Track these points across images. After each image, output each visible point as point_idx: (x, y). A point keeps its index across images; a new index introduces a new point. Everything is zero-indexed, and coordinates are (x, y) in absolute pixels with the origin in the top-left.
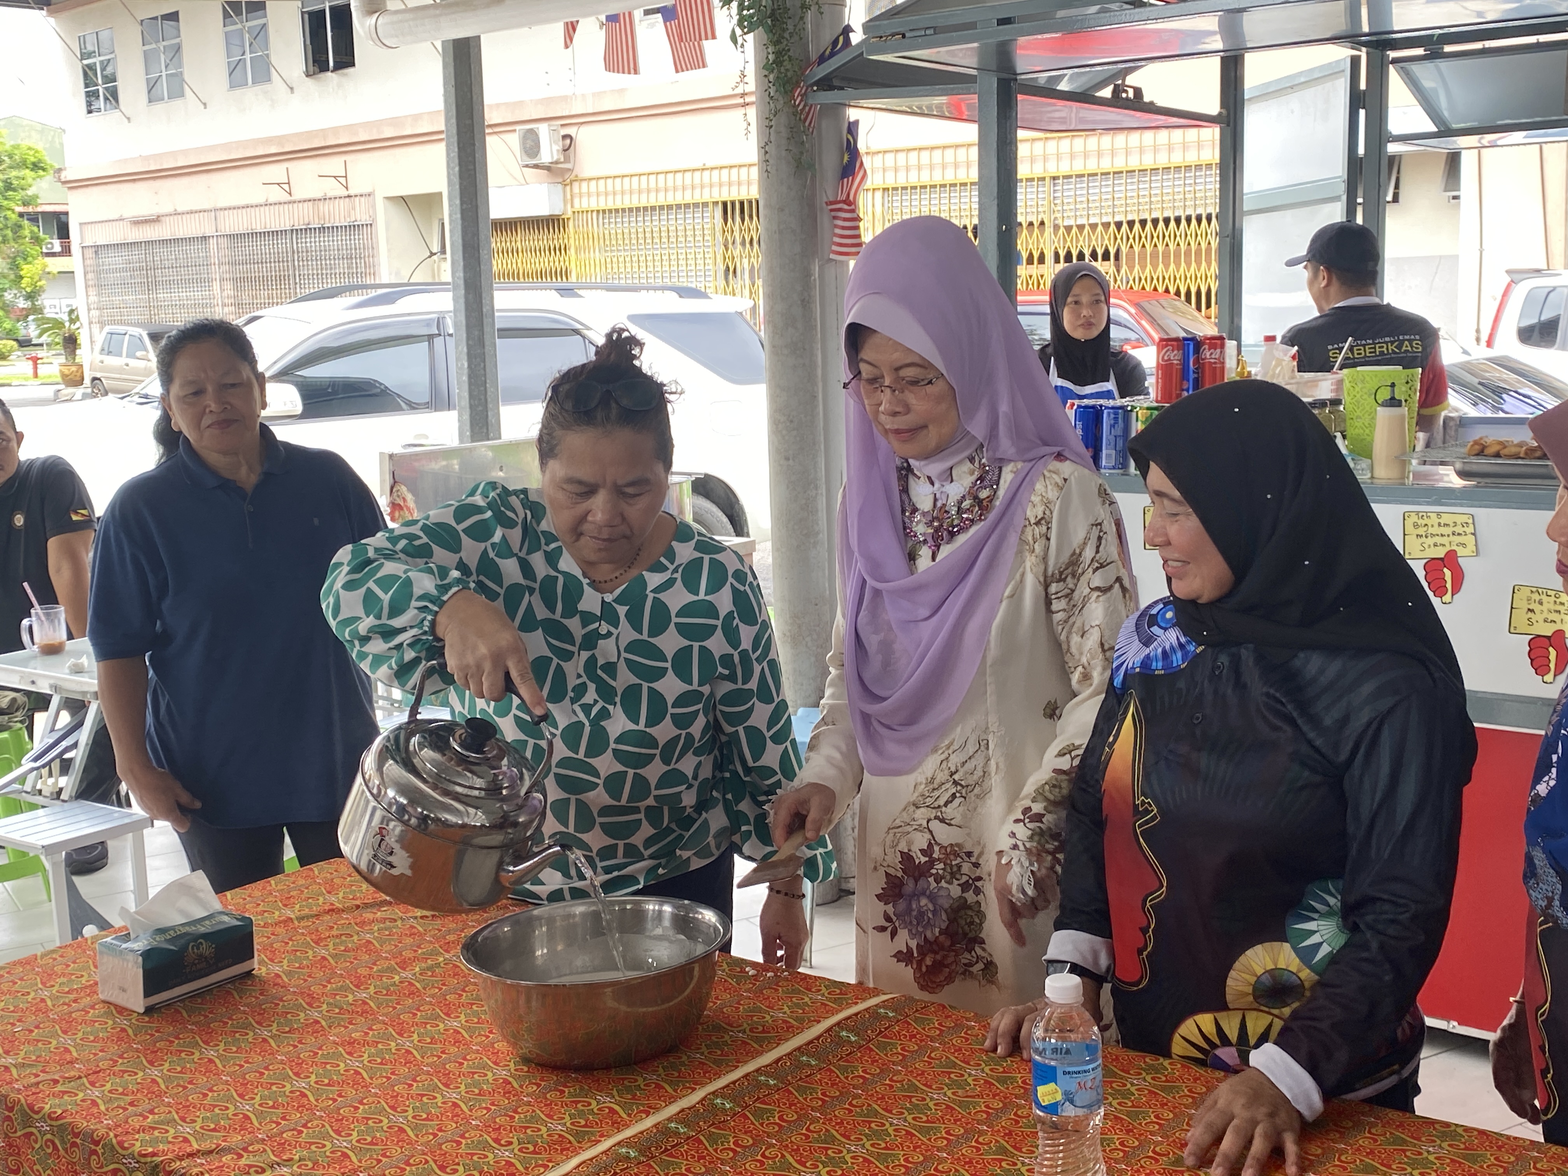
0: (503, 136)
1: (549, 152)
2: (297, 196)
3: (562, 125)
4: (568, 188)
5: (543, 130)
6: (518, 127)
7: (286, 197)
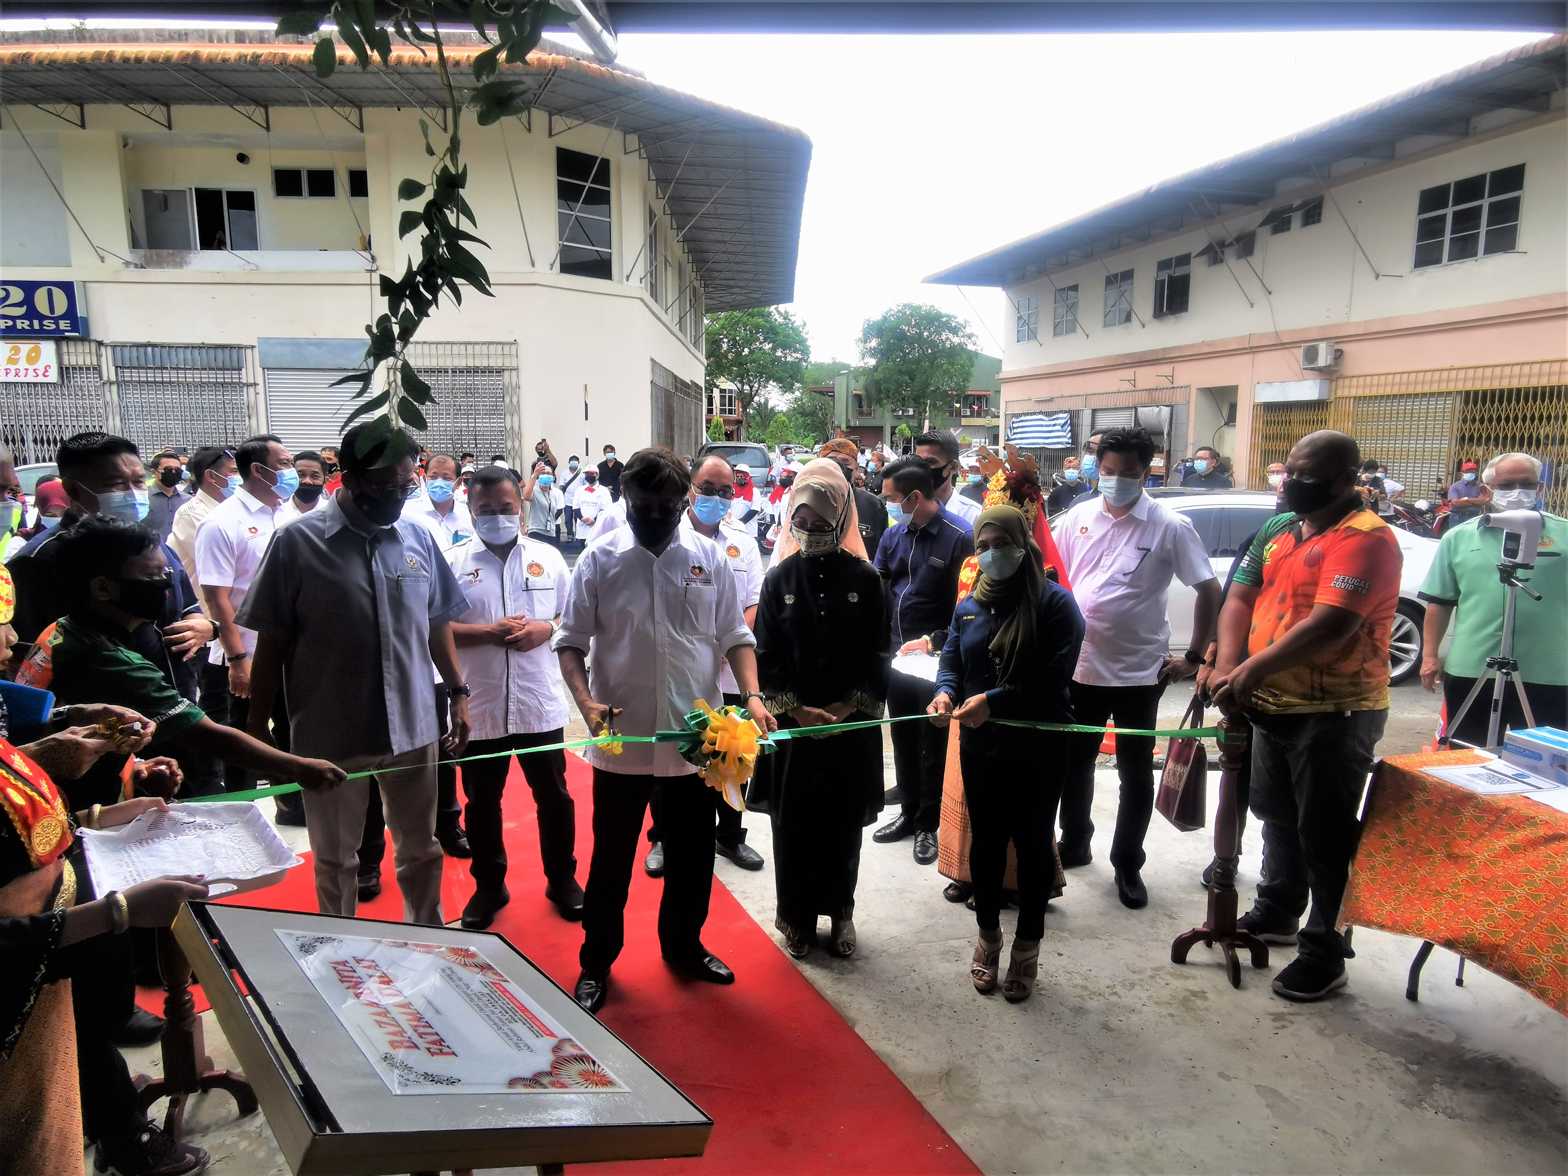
0: (1292, 350)
1: (1323, 359)
2: (1139, 387)
3: (1336, 343)
4: (1334, 383)
5: (1322, 347)
6: (1303, 345)
7: (1131, 388)
